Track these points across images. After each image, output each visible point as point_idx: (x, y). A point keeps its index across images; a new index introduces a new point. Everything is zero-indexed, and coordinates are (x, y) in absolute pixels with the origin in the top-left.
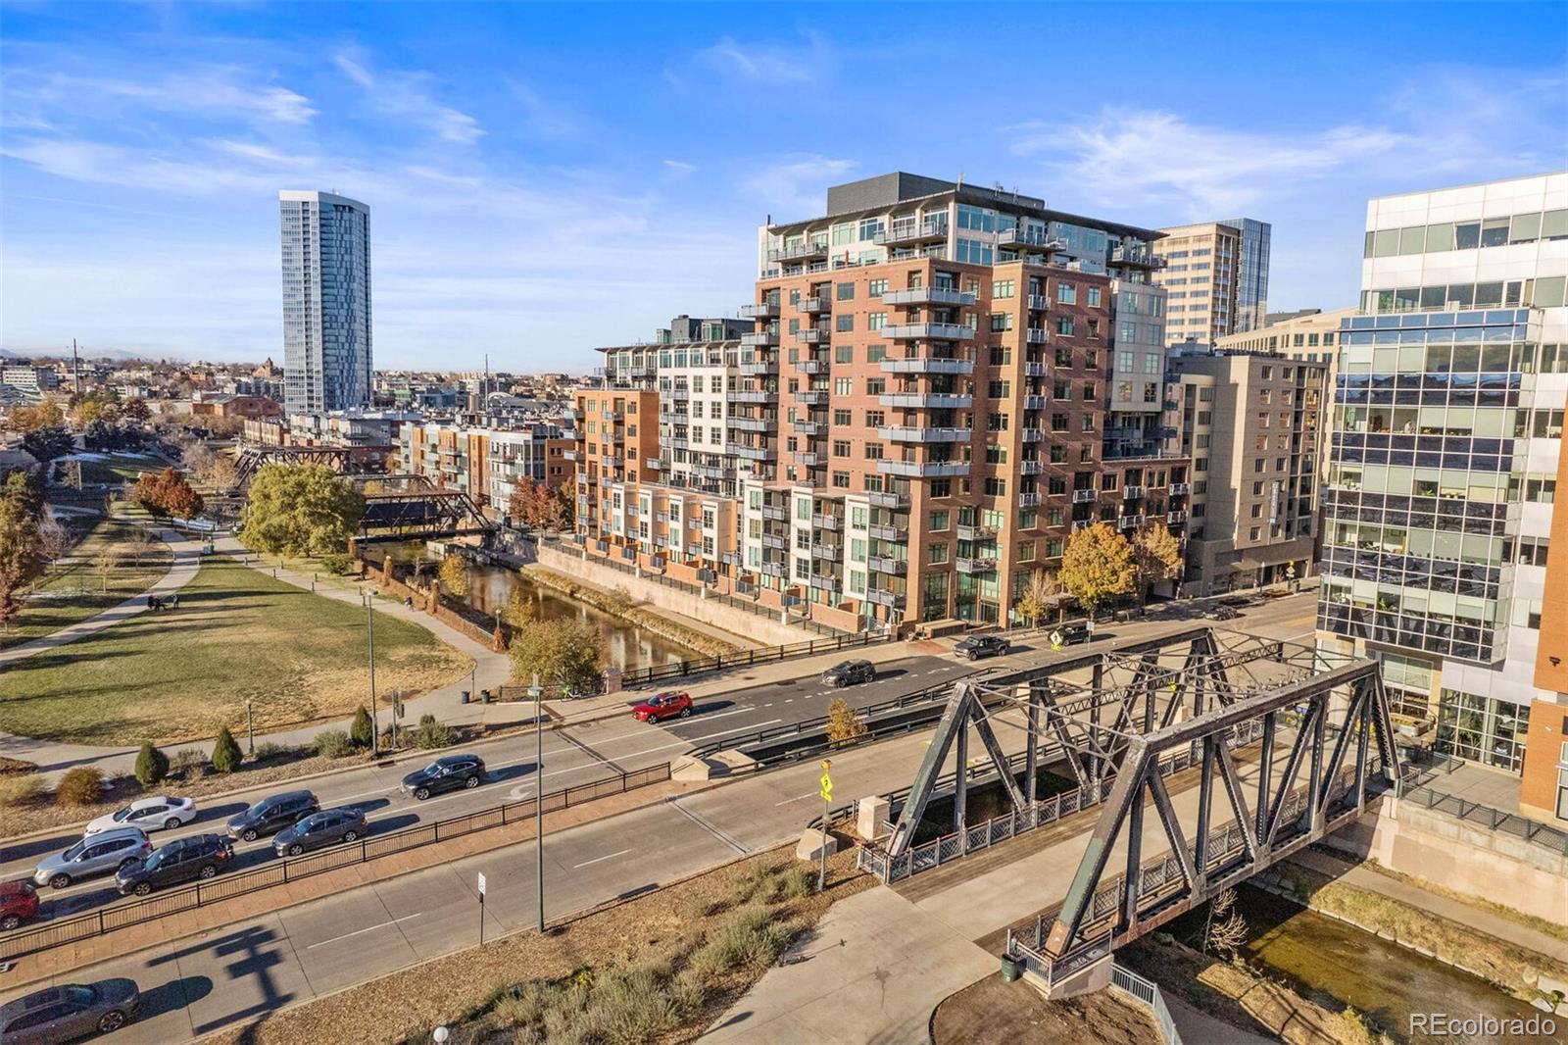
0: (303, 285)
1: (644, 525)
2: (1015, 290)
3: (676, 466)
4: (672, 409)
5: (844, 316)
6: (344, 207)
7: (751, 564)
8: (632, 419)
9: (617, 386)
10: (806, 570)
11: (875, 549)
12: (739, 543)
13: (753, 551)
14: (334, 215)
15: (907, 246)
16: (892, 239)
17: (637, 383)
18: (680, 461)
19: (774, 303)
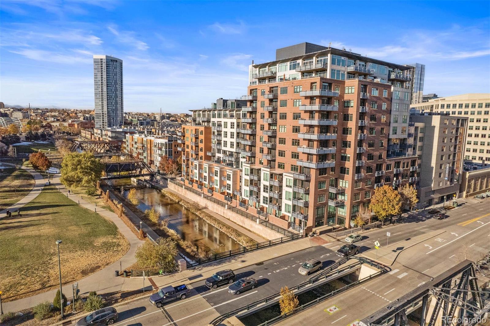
0: (101, 86)
1: (205, 177)
2: (355, 90)
3: (217, 155)
4: (216, 133)
5: (283, 101)
6: (114, 60)
7: (245, 196)
8: (201, 137)
9: (196, 124)
10: (267, 201)
11: (296, 197)
12: (240, 186)
13: (246, 191)
14: (111, 63)
15: (310, 72)
16: (303, 69)
17: (204, 123)
18: (219, 153)
19: (255, 95)
